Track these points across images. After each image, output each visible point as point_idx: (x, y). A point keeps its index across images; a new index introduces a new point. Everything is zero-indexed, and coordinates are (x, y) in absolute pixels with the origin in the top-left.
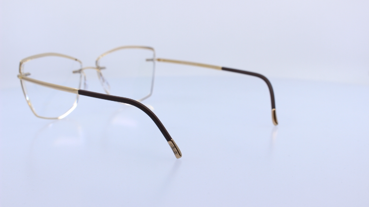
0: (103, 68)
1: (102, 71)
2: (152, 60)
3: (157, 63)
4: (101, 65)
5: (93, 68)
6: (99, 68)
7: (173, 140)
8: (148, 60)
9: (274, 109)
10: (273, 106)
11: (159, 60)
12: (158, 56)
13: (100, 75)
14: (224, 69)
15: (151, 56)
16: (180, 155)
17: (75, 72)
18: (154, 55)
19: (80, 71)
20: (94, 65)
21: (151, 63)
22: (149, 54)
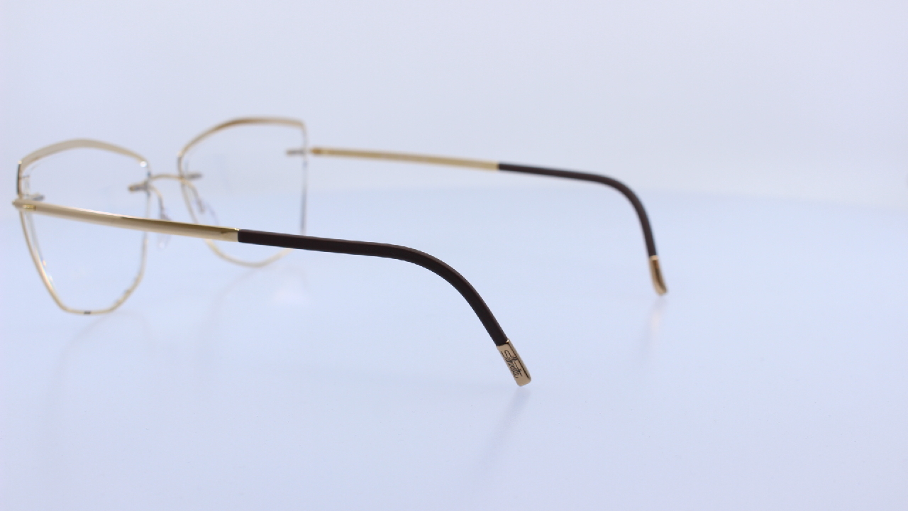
0: (195, 176)
2: (301, 152)
3: (312, 159)
4: (189, 169)
5: (172, 177)
6: (184, 177)
8: (292, 153)
9: (653, 258)
10: (651, 249)
11: (318, 152)
12: (314, 142)
14: (504, 167)
15: (297, 145)
16: (528, 377)
17: (134, 189)
18: (305, 139)
19: (145, 186)
21: (298, 160)
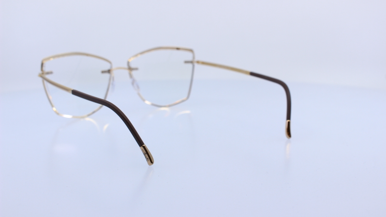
0: (135, 69)
1: (134, 73)
2: (191, 62)
3: (196, 65)
4: (133, 66)
5: (124, 68)
6: (130, 69)
7: (145, 145)
8: (186, 62)
9: (288, 121)
10: (289, 117)
11: (198, 62)
12: (197, 59)
13: (131, 76)
14: (252, 74)
15: (190, 58)
16: (152, 162)
17: (103, 72)
18: (194, 57)
19: (109, 71)
20: (126, 66)
21: (190, 65)
22: (188, 56)
